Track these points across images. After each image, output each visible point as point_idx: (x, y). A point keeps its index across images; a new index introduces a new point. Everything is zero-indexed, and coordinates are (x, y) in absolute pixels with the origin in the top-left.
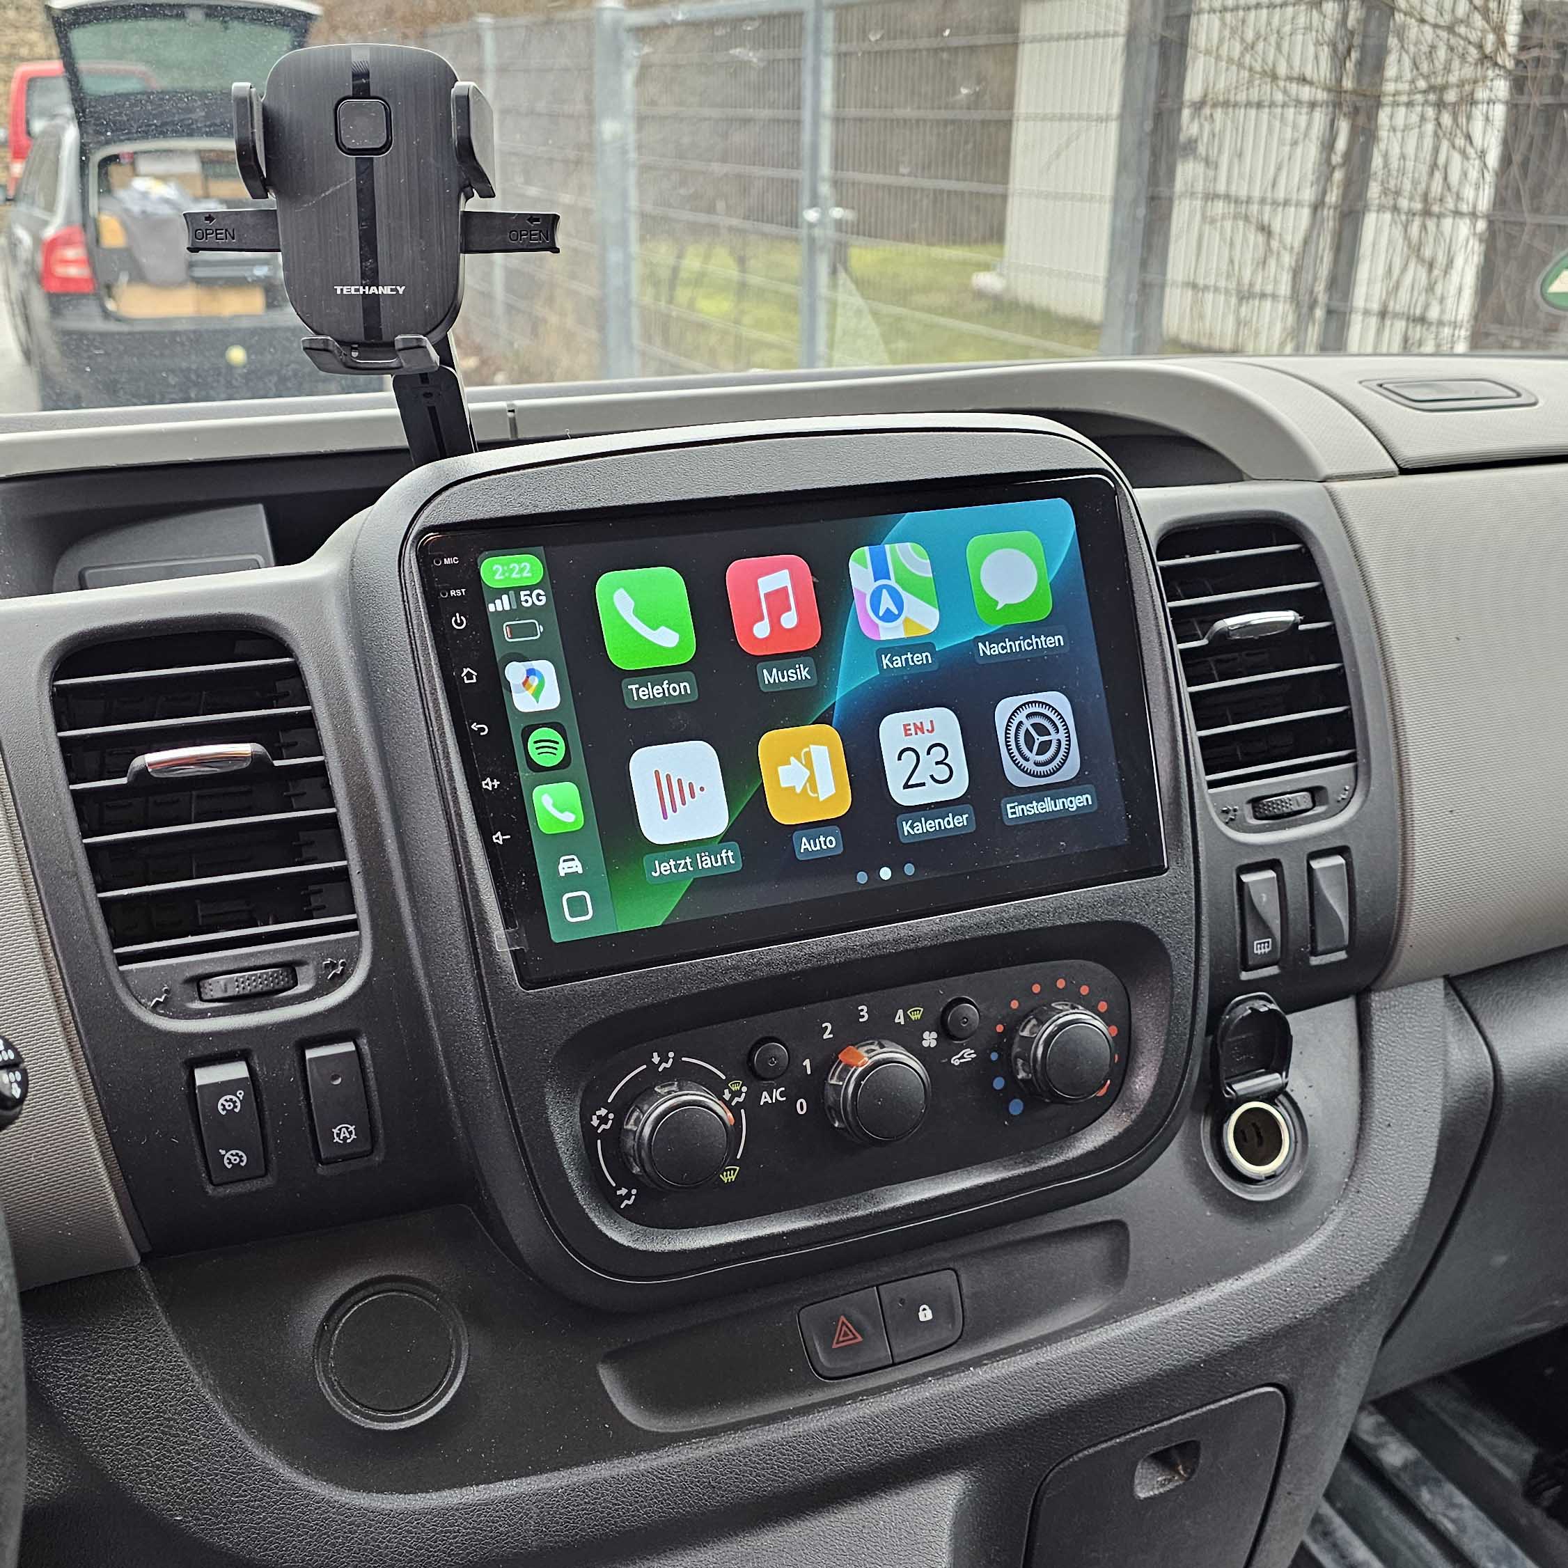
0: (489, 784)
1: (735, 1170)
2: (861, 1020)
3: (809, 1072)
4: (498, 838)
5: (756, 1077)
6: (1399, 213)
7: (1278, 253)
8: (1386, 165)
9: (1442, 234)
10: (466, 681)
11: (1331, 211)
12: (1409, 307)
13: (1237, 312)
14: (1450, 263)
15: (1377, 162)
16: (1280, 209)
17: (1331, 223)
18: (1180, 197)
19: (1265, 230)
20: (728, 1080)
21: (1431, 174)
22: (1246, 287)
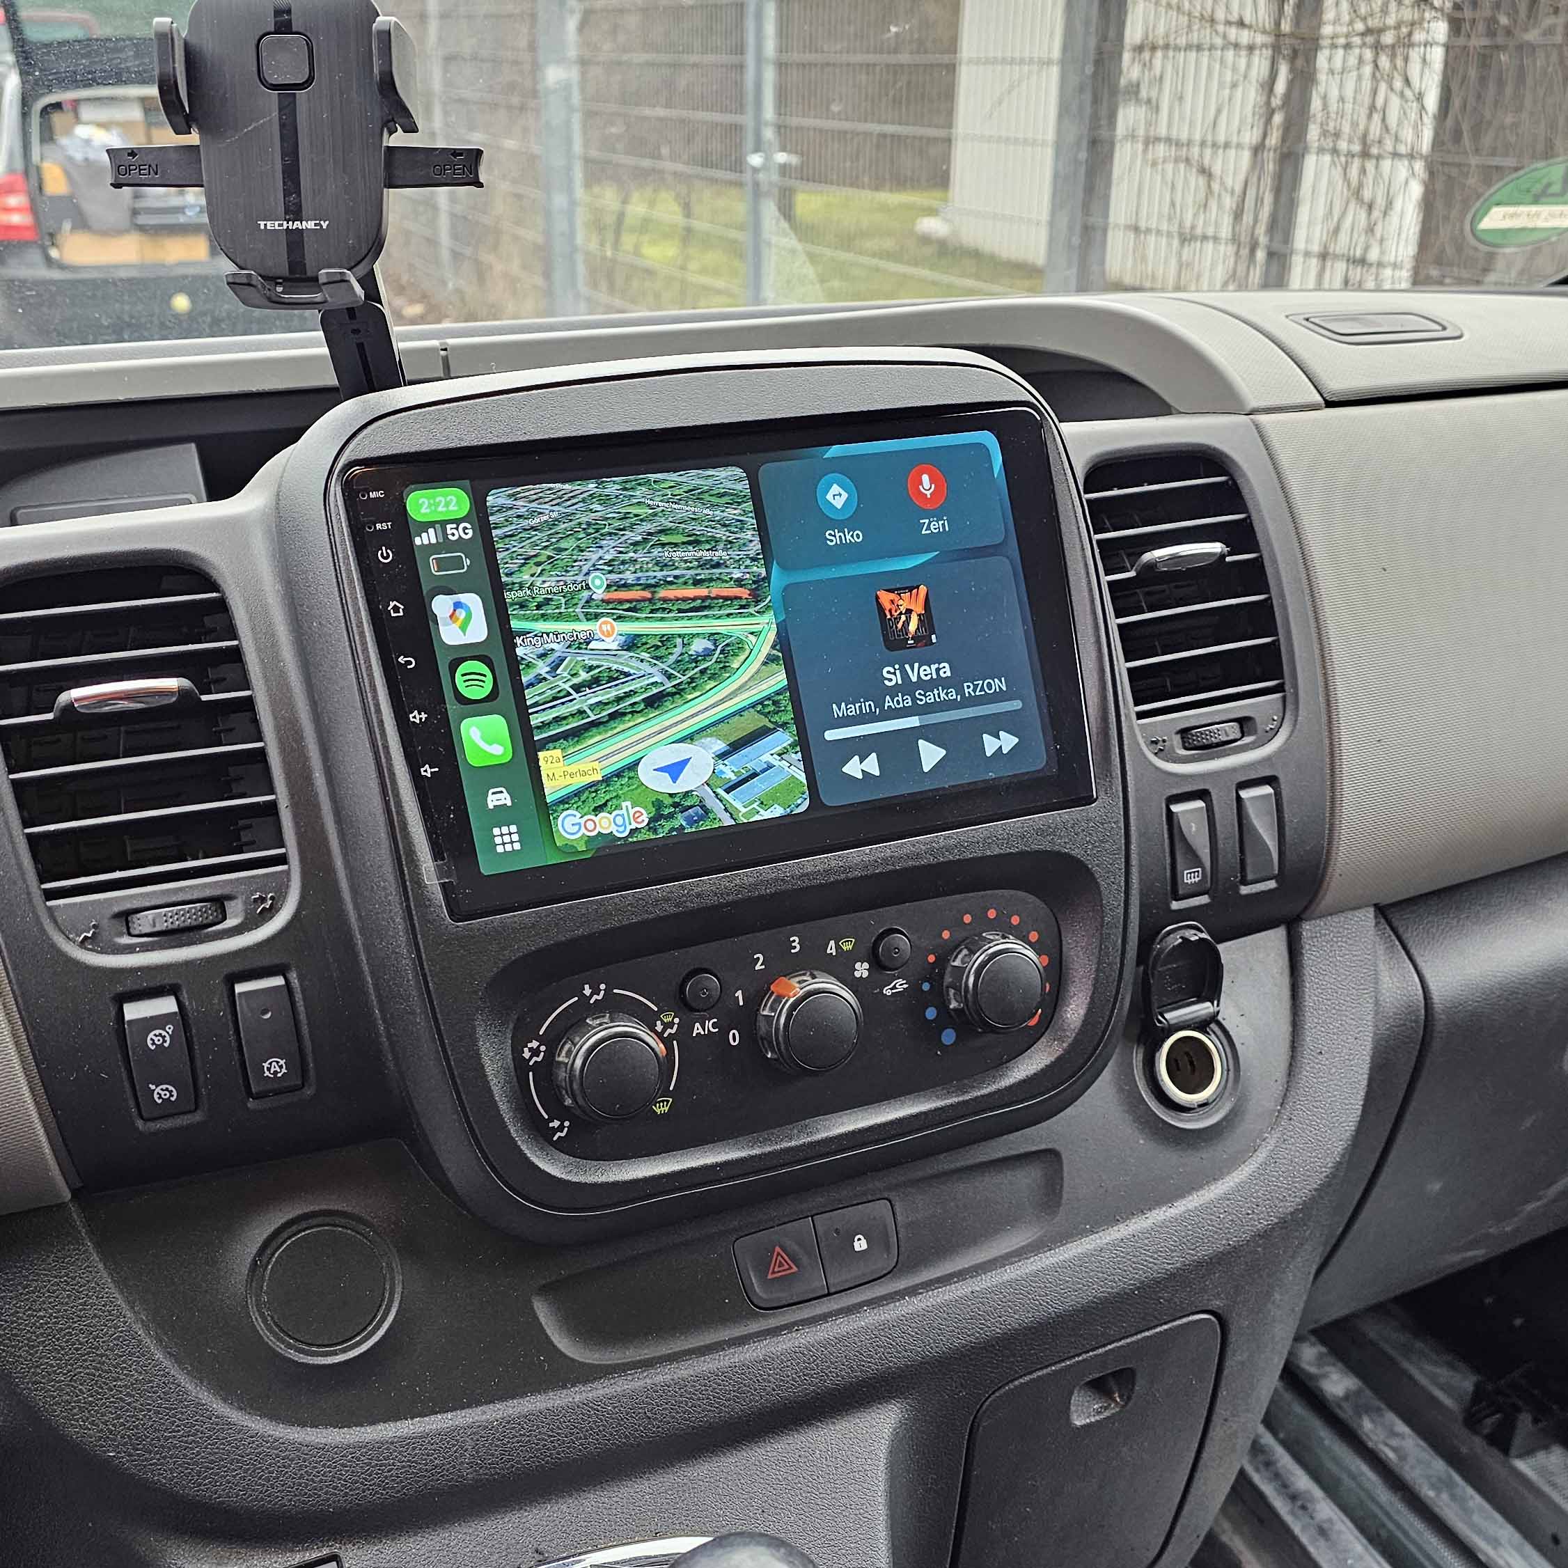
0: (416, 717)
1: (668, 1101)
2: (793, 951)
3: (741, 1003)
4: (426, 771)
5: (688, 1008)
6: (1338, 156)
7: (1219, 195)
8: (1325, 106)
9: (1381, 176)
10: (393, 615)
11: (1272, 153)
12: (1349, 250)
13: (1180, 255)
14: (1389, 204)
15: (1316, 104)
16: (1221, 151)
17: (1271, 166)
18: (1120, 141)
19: (1205, 172)
20: (661, 1011)
21: (1370, 116)
22: (1188, 231)
